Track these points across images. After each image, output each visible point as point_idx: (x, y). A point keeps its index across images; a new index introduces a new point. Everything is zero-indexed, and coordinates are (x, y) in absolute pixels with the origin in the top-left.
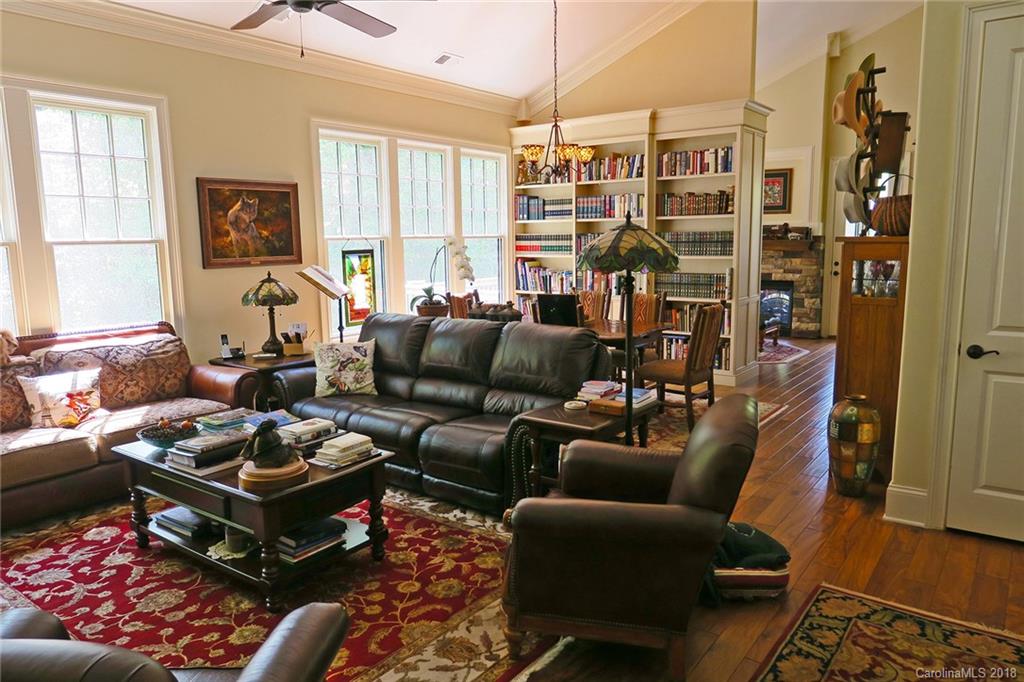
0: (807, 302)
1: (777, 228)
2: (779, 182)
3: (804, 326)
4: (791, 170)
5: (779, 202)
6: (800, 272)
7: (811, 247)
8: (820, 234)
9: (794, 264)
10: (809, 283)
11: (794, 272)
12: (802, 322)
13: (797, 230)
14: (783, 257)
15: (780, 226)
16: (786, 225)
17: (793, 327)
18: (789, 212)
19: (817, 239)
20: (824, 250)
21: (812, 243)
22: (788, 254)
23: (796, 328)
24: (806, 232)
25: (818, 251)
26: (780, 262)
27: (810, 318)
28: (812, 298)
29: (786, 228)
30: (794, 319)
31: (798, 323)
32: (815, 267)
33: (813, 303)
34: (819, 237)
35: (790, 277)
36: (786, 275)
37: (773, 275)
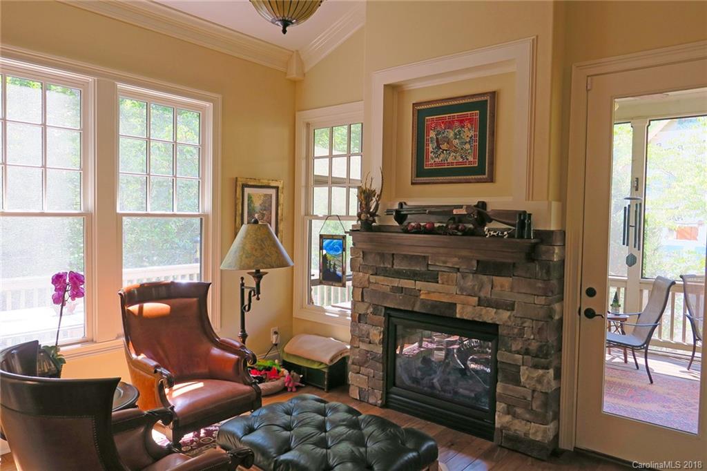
0: (525, 373)
1: (463, 212)
2: (471, 120)
3: (519, 427)
4: (493, 94)
5: (472, 160)
6: (510, 307)
7: (532, 255)
8: (553, 227)
9: (497, 289)
10: (528, 334)
11: (498, 305)
12: (515, 416)
13: (503, 216)
14: (475, 273)
15: (468, 207)
16: (483, 205)
17: (497, 425)
18: (491, 179)
19: (545, 237)
20: (563, 262)
21: (534, 247)
22: (487, 268)
23: (503, 428)
24: (522, 220)
25: (547, 267)
26: (470, 282)
27: (531, 411)
28: (536, 367)
29: (481, 214)
30: (500, 406)
31: (508, 418)
32: (541, 300)
33: (539, 381)
34: (550, 234)
35: (489, 315)
36: (484, 310)
37: (459, 307)
